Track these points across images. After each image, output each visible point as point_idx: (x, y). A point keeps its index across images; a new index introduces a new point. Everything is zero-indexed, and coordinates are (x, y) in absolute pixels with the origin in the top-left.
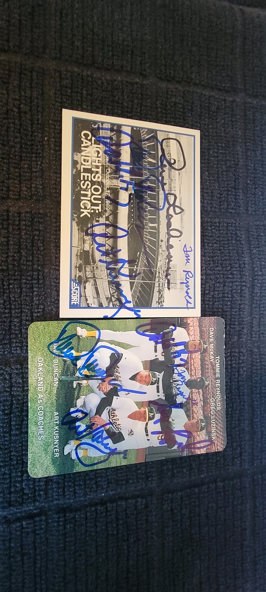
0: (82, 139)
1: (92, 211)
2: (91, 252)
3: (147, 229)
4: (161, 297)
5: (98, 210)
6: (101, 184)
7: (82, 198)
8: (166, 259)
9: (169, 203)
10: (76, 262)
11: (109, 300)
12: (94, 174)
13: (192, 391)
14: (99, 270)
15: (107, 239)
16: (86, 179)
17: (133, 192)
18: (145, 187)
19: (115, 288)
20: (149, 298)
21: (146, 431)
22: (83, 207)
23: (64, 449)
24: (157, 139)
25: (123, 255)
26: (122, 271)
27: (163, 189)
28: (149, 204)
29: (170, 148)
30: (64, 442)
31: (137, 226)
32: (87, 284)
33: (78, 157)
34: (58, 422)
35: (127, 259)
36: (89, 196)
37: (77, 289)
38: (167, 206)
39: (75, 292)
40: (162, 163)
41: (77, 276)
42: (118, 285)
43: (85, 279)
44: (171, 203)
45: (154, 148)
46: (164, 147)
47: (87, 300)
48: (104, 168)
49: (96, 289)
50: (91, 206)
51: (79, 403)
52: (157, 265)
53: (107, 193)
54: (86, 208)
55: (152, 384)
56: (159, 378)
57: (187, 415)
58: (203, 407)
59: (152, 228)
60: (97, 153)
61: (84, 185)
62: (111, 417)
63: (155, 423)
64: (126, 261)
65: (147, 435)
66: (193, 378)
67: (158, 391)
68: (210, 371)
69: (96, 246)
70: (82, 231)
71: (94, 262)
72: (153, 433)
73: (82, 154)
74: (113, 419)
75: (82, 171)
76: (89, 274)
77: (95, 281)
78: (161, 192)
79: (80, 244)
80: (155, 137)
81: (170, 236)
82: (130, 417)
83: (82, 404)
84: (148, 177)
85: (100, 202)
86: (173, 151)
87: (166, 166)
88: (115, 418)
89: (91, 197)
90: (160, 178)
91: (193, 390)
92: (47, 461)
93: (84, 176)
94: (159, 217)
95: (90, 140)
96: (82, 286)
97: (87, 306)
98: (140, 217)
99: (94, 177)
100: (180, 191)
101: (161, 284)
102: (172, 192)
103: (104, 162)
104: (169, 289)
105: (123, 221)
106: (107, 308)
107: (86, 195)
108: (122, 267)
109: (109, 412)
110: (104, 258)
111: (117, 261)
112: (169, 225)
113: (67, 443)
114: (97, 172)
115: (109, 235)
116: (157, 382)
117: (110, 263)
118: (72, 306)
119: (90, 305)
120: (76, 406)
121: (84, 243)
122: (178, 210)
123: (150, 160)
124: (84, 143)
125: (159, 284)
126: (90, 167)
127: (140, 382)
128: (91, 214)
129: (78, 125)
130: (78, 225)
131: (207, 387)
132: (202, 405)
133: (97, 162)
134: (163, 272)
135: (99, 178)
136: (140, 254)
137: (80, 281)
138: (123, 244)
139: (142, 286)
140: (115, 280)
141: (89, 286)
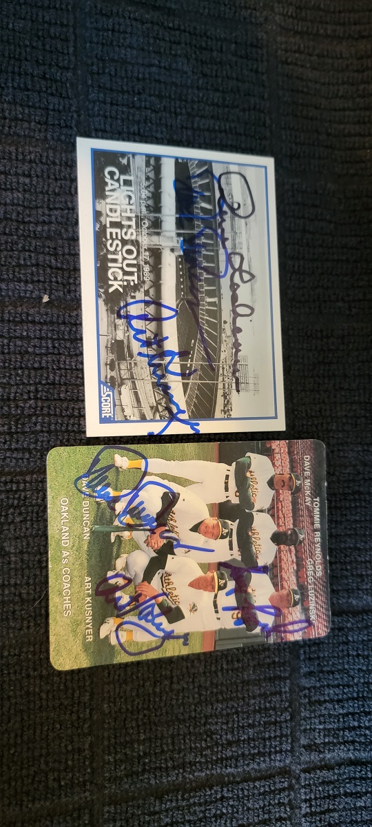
0: (106, 180)
1: (125, 283)
2: (125, 342)
3: (203, 305)
4: (227, 403)
5: (133, 281)
6: (136, 243)
7: (110, 265)
8: (232, 349)
9: (233, 267)
10: (107, 357)
11: (155, 409)
12: (124, 230)
13: (279, 548)
14: (139, 367)
15: (147, 322)
16: (114, 237)
17: (182, 253)
18: (199, 245)
19: (162, 393)
20: (211, 406)
21: (215, 606)
22: (112, 278)
23: (99, 629)
24: (213, 176)
25: (172, 344)
26: (172, 368)
27: (224, 247)
28: (205, 269)
29: (231, 188)
30: (99, 621)
31: (189, 302)
32: (123, 387)
33: (102, 206)
34: (90, 591)
35: (177, 350)
36: (120, 260)
37: (108, 395)
38: (230, 271)
39: (106, 400)
40: (221, 208)
41: (109, 377)
42: (166, 388)
43: (120, 381)
44: (237, 266)
45: (209, 187)
46: (223, 186)
47: (123, 410)
48: (139, 220)
49: (136, 394)
50: (123, 275)
51: (120, 563)
52: (220, 358)
53: (145, 255)
54: (116, 279)
55: (223, 537)
56: (232, 530)
57: (273, 584)
58: (297, 572)
59: (210, 304)
60: (127, 199)
61: (111, 245)
62: (165, 585)
63: (228, 594)
64: (176, 354)
65: (217, 612)
66: (281, 530)
67: (231, 549)
68: (306, 519)
69: (133, 333)
70: (112, 312)
71: (131, 356)
72: (225, 609)
73: (108, 200)
74: (168, 587)
75: (108, 225)
76: (124, 374)
77: (134, 383)
78: (222, 251)
79: (110, 331)
80: (209, 172)
81: (236, 315)
82: (192, 585)
83: (124, 566)
84: (202, 231)
85: (135, 270)
86: (236, 191)
87: (226, 213)
88: (170, 586)
89: (122, 263)
90: (219, 231)
91: (282, 546)
92: (77, 647)
93: (111, 233)
94: (219, 288)
95: (118, 180)
96: (116, 391)
97: (124, 419)
98: (193, 289)
99: (126, 234)
100: (248, 249)
101: (227, 385)
102: (237, 251)
103: (138, 211)
104: (238, 391)
105: (169, 296)
106: (152, 421)
107: (115, 261)
108: (170, 363)
109: (161, 578)
110: (145, 350)
111: (162, 354)
112: (234, 298)
113: (102, 622)
114: (130, 227)
115: (150, 316)
116: (230, 534)
117: (153, 357)
118: (104, 420)
119: (128, 418)
120: (115, 569)
121: (115, 330)
122: (246, 277)
123: (204, 205)
124: (109, 184)
125: (224, 385)
126: (118, 220)
127: (205, 534)
128: (124, 287)
129: (101, 160)
130: (106, 304)
131: (301, 542)
132: (295, 568)
133: (129, 211)
134: (228, 367)
135: (132, 234)
136: (195, 343)
137: (113, 384)
138: (170, 329)
139: (199, 388)
140: (162, 381)
141: (126, 391)
